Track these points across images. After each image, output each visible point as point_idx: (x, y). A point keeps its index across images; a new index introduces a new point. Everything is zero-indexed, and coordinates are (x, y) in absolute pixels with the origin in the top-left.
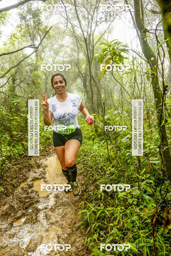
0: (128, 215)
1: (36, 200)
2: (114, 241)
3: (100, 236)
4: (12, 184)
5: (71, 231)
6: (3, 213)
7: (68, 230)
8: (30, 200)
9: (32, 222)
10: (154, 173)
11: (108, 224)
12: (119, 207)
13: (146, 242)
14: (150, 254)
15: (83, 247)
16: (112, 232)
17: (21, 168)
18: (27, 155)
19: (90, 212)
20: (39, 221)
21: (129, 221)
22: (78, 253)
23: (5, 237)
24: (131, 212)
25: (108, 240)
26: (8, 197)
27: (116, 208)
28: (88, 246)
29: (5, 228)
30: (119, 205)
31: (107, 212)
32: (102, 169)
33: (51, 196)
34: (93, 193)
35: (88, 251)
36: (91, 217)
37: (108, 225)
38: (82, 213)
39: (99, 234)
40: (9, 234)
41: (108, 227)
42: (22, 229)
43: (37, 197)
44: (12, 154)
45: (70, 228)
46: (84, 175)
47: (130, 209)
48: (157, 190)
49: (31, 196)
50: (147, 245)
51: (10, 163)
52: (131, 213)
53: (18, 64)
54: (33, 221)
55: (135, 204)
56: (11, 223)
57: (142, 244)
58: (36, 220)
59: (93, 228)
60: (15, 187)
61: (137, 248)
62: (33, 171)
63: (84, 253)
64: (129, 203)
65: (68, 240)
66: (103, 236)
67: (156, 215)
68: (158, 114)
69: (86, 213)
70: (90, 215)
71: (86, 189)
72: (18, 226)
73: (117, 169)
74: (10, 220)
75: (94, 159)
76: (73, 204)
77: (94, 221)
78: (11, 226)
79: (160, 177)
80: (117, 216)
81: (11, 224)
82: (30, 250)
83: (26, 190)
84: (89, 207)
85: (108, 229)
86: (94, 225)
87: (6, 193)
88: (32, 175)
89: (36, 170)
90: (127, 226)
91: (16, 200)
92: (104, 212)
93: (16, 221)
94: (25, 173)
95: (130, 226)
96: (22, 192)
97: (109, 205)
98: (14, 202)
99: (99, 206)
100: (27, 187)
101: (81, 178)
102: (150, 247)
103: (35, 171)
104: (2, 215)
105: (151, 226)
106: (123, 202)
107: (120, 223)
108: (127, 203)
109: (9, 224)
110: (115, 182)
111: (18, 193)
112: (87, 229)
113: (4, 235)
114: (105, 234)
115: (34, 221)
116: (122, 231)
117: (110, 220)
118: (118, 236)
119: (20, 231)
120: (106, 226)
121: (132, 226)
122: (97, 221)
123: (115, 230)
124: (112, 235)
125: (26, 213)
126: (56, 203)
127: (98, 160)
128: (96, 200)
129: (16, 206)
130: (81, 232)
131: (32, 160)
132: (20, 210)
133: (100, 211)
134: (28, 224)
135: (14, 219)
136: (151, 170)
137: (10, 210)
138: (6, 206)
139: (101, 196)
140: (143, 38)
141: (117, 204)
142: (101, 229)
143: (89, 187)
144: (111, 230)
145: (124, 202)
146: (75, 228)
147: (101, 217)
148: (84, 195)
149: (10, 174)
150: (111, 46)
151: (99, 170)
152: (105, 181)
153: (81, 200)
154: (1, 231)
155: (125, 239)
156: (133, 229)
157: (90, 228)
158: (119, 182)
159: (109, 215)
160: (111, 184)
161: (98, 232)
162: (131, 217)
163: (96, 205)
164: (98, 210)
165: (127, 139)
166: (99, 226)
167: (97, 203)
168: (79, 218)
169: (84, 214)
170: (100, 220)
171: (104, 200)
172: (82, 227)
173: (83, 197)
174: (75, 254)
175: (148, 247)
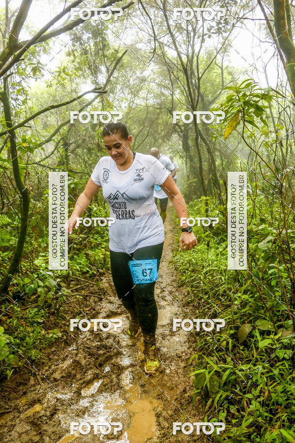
0: (277, 379)
1: (115, 351)
2: (255, 424)
3: (229, 414)
5: (178, 405)
6: (64, 374)
8: (105, 351)
9: (111, 390)
11: (242, 394)
12: (259, 364)
15: (202, 433)
16: (249, 410)
17: (87, 296)
18: (95, 272)
19: (211, 374)
20: (122, 387)
21: (280, 388)
23: (70, 415)
24: (281, 372)
25: (245, 424)
26: (70, 346)
27: (255, 365)
29: (69, 399)
30: (259, 359)
31: (240, 374)
32: (225, 296)
34: (213, 339)
35: (209, 440)
36: (213, 382)
37: (241, 396)
38: (196, 375)
39: (228, 411)
40: (77, 410)
41: (242, 399)
42: (97, 401)
43: (116, 346)
44: (71, 272)
45: (176, 399)
46: (194, 305)
47: (278, 366)
49: (107, 344)
51: (68, 287)
52: (282, 375)
54: (113, 387)
55: (288, 358)
56: (77, 391)
58: (119, 385)
59: (218, 401)
60: (78, 329)
62: (106, 301)
64: (277, 357)
66: (234, 414)
69: (203, 374)
70: (211, 378)
72: (90, 397)
73: (252, 295)
74: (75, 386)
75: (210, 278)
76: (179, 357)
77: (217, 389)
78: (79, 396)
80: (257, 380)
81: (78, 392)
82: (112, 436)
83: (98, 334)
84: (208, 363)
85: (243, 403)
86: (219, 395)
87: (65, 340)
88: (105, 307)
89: (112, 299)
90: (277, 398)
91: (82, 352)
92: (234, 373)
93: (85, 387)
94: (93, 304)
95: (282, 399)
97: (241, 359)
98: (79, 355)
99: (225, 362)
101: (188, 310)
103: (110, 300)
104: (62, 377)
106: (265, 354)
107: (264, 393)
108: (273, 356)
109: (74, 393)
110: (251, 319)
111: (85, 339)
112: (207, 402)
113: (69, 411)
114: (238, 411)
115: (116, 387)
116: (268, 405)
118: (261, 415)
119: (93, 404)
120: (241, 397)
121: (286, 398)
122: (223, 388)
123: (255, 406)
124: (250, 414)
125: (101, 374)
127: (217, 278)
128: (218, 351)
129: (83, 362)
130: (197, 408)
131: (104, 281)
132: (91, 368)
133: (227, 372)
134: (105, 392)
135: (82, 384)
137: (74, 369)
138: (68, 362)
139: (228, 343)
140: (292, 68)
141: (256, 358)
142: (231, 402)
144: (247, 405)
145: (267, 354)
146: (185, 400)
147: (230, 382)
148: (196, 341)
149: (70, 306)
150: (241, 92)
151: (220, 297)
152: (232, 316)
153: (191, 349)
154: (63, 405)
155: (274, 420)
156: (287, 402)
157: (211, 400)
158: (257, 318)
159: (243, 378)
160: (243, 321)
161: (226, 409)
162: (281, 382)
163: (220, 361)
164: (225, 370)
165: (268, 244)
166: (227, 398)
167: (220, 357)
168: (190, 381)
169: (199, 376)
170: (228, 386)
171: (232, 351)
172: (198, 398)
173: (194, 344)
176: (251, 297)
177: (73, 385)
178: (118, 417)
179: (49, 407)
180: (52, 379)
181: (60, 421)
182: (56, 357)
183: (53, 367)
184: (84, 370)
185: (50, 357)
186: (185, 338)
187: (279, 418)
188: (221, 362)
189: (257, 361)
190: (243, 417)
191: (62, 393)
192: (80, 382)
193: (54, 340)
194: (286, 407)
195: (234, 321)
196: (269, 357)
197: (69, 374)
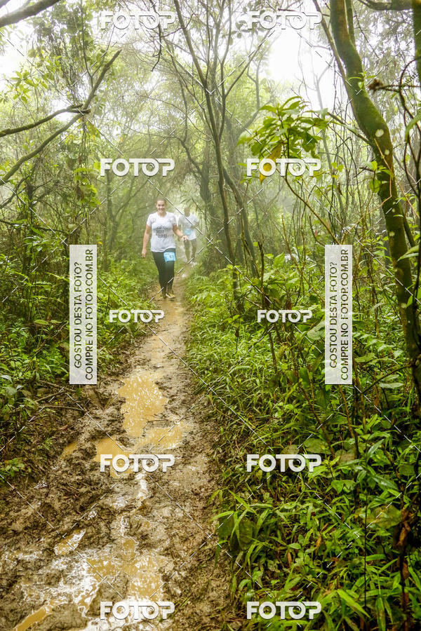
0: (333, 520)
1: (103, 487)
2: (303, 584)
3: (267, 573)
4: (43, 450)
5: (195, 563)
6: (28, 524)
7: (188, 560)
8: (89, 488)
9: (98, 544)
10: (390, 411)
11: (285, 544)
12: (309, 502)
13: (383, 587)
14: (392, 615)
15: (228, 601)
16: (295, 565)
17: (61, 409)
19: (241, 517)
20: (114, 540)
21: (337, 533)
22: (218, 617)
23: (38, 583)
24: (339, 511)
25: (289, 585)
26: (37, 482)
27: (303, 503)
28: (239, 599)
29: (37, 559)
30: (309, 494)
31: (282, 515)
32: (261, 406)
33: (139, 477)
34: (245, 467)
35: (239, 609)
36: (245, 528)
37: (284, 546)
38: (221, 520)
39: (266, 569)
40: (47, 575)
41: (285, 550)
42: (77, 562)
43: (105, 481)
44: (38, 375)
45: (192, 554)
46: (216, 420)
47: (335, 503)
48: (399, 454)
49: (92, 478)
50: (385, 595)
51: (34, 397)
52: (340, 514)
53: (40, 150)
54: (100, 540)
55: (348, 492)
56: (48, 547)
57: (372, 593)
58: (109, 537)
59: (252, 555)
60: (50, 457)
61: (361, 603)
62: (91, 416)
63: (231, 616)
64: (333, 490)
65: (191, 584)
66: (274, 572)
67: (406, 525)
68: (396, 270)
69: (230, 518)
70: (241, 522)
71: (225, 456)
72: (67, 556)
73: (298, 404)
74: (45, 541)
75: (240, 380)
76: (196, 494)
77: (250, 537)
78: (50, 555)
79: (403, 422)
80: (306, 524)
81: (49, 549)
83: (79, 464)
84: (237, 502)
85: (287, 556)
86: (252, 547)
87: (29, 474)
88: (90, 424)
89: (99, 412)
90: (333, 548)
91: (55, 491)
92: (274, 515)
93: (60, 541)
94: (71, 420)
95: (340, 548)
97: (284, 495)
98: (51, 496)
99: (261, 499)
100: (79, 454)
101: (209, 427)
102: (391, 599)
103: (96, 414)
104: (26, 528)
105: (389, 544)
106: (317, 487)
107: (316, 541)
108: (329, 489)
109: (43, 551)
110: (297, 437)
112: (236, 557)
113: (36, 577)
114: (280, 567)
116: (321, 558)
117: (290, 534)
118: (311, 572)
119: (71, 566)
120: (284, 548)
122: (258, 536)
123: (303, 559)
124: (296, 571)
125: (83, 522)
126: (154, 494)
127: (249, 381)
128: (251, 484)
129: (57, 505)
130: (222, 566)
131: (87, 387)
132: (69, 514)
133: (264, 514)
134: (89, 548)
135: (55, 537)
136: (381, 403)
137: (43, 516)
138: (34, 506)
139: (265, 473)
140: (355, 83)
141: (305, 493)
142: (269, 555)
143: (232, 451)
144: (292, 558)
145: (319, 487)
146: (205, 556)
147: (268, 527)
148: (220, 471)
149: (36, 425)
150: (284, 114)
151: (254, 408)
152: (271, 435)
153: (213, 483)
154: (27, 569)
155: (329, 578)
156: (347, 552)
157: (241, 554)
158: (305, 437)
159: (286, 522)
160: (286, 441)
161: (263, 565)
162: (339, 524)
163: (253, 498)
164: (261, 511)
165: (321, 332)
166: (264, 550)
167: (254, 492)
168: (212, 528)
169: (225, 521)
170: (266, 534)
171: (271, 483)
172: (223, 551)
173: (218, 475)
174: (209, 620)
175: (385, 598)
176: (297, 407)
177: (42, 540)
179: (6, 573)
180: (11, 532)
181: (22, 592)
182: (16, 500)
183: (12, 513)
184: (57, 517)
185: (8, 499)
186: (205, 467)
187: (335, 575)
188: (256, 500)
189: (306, 496)
190: (286, 575)
191: (26, 552)
192: (51, 534)
193: (13, 475)
194: (345, 559)
195: (273, 442)
196: (323, 490)
197: (36, 524)
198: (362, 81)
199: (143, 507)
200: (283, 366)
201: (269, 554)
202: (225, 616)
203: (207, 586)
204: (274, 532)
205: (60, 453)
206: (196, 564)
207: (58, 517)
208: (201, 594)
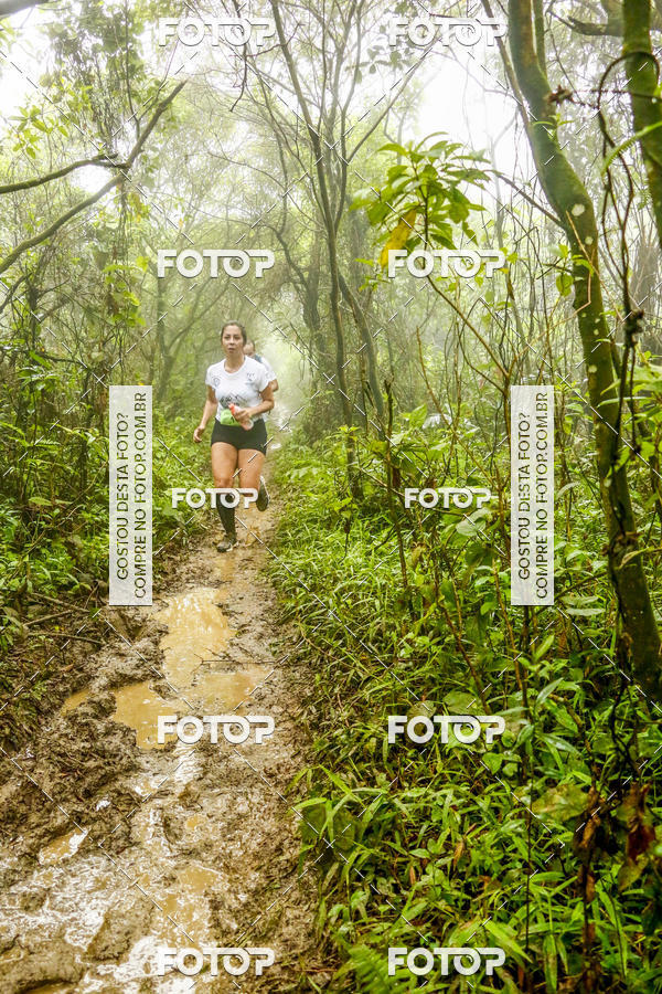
0: (485, 819)
1: (124, 761)
2: (432, 916)
3: (376, 897)
4: (30, 700)
5: (263, 881)
7: (253, 877)
8: (100, 762)
9: (110, 849)
10: (583, 653)
11: (406, 854)
12: (447, 788)
13: (555, 920)
14: (569, 962)
15: (312, 941)
16: (419, 885)
17: (65, 639)
18: (88, 587)
19: (337, 807)
20: (136, 844)
21: (489, 838)
22: (293, 966)
24: (495, 804)
25: (407, 915)
26: (18, 750)
27: (438, 789)
28: (328, 938)
29: (8, 870)
30: (449, 779)
31: (403, 807)
32: (381, 642)
34: (349, 734)
35: (329, 954)
36: (343, 826)
37: (405, 856)
38: (306, 811)
39: (374, 891)
40: (24, 895)
41: (405, 863)
42: (73, 876)
43: (128, 752)
44: (30, 584)
45: (259, 868)
46: (310, 663)
47: (489, 792)
48: (594, 719)
49: (106, 747)
50: (559, 931)
51: (22, 617)
52: (497, 810)
53: (51, 233)
54: (113, 843)
55: (511, 774)
56: (28, 851)
57: (540, 927)
58: (128, 839)
59: (352, 868)
60: (41, 712)
61: (520, 943)
62: (111, 651)
63: (314, 964)
64: (487, 771)
65: (254, 915)
66: (387, 897)
67: (594, 816)
68: (597, 427)
69: (320, 809)
70: (337, 817)
71: (320, 719)
72: (58, 865)
73: (438, 639)
74: (24, 841)
75: (349, 601)
76: (271, 776)
77: (351, 841)
78: (31, 863)
79: (603, 672)
80: (441, 822)
81: (29, 854)
82: (106, 953)
83: (87, 724)
84: (334, 788)
85: (409, 872)
86: (354, 855)
87: (6, 736)
88: (108, 664)
89: (125, 646)
90: (481, 858)
91: (46, 764)
92: (391, 806)
94: (80, 658)
95: (492, 859)
96: (69, 731)
97: (410, 780)
98: (38, 771)
99: (372, 782)
100: (89, 710)
101: (297, 675)
102: (568, 937)
103: (120, 649)
105: (571, 858)
106: (463, 768)
107: (454, 849)
108: (480, 771)
109: (20, 858)
110: (434, 690)
111: (56, 736)
112: (325, 872)
113: (4, 898)
114: (396, 889)
115: (121, 842)
116: (462, 876)
117: (415, 838)
118: (444, 896)
120: (400, 860)
121: (501, 857)
122: (364, 840)
123: (433, 876)
124: (420, 893)
125: (87, 814)
126: (205, 774)
127: (364, 604)
128: (358, 762)
129: (47, 787)
130: (303, 885)
131: (108, 607)
132: (66, 800)
133: (375, 806)
134: (95, 855)
135: (41, 837)
136: (569, 642)
137: (23, 801)
138: (11, 788)
139: (380, 743)
140: (542, 131)
141: (441, 774)
142: (380, 870)
143: (332, 710)
144: (417, 876)
145: (466, 767)
146: (280, 871)
147: (380, 826)
148: (311, 741)
149: (22, 661)
150: (421, 158)
152: (394, 685)
153: (299, 759)
155: (473, 907)
156: (503, 868)
157: (336, 866)
158: (447, 689)
159: (411, 819)
160: (417, 695)
161: (370, 885)
162: (493, 824)
163: (359, 780)
164: (370, 799)
165: (478, 525)
166: (372, 861)
167: (362, 772)
168: (292, 828)
169: (312, 815)
170: (376, 837)
171: (389, 761)
172: (308, 864)
173: (307, 748)
174: (279, 969)
175: (561, 936)
176: (438, 644)
177: (20, 839)
178: (123, 911)
186: (287, 736)
187: (482, 901)
188: (364, 783)
189: (443, 780)
190: (404, 900)
192: (36, 831)
194: (500, 879)
195: (396, 696)
196: (471, 773)
197: (11, 814)
198: (554, 128)
199: (186, 794)
200: (418, 579)
201: (379, 868)
202: (305, 964)
203: (279, 918)
204: (389, 835)
205: (56, 707)
206: (264, 883)
207: (47, 804)
208: (270, 930)
